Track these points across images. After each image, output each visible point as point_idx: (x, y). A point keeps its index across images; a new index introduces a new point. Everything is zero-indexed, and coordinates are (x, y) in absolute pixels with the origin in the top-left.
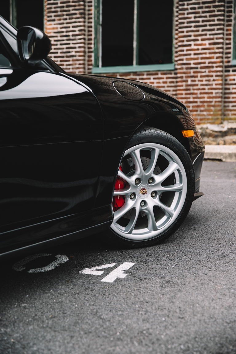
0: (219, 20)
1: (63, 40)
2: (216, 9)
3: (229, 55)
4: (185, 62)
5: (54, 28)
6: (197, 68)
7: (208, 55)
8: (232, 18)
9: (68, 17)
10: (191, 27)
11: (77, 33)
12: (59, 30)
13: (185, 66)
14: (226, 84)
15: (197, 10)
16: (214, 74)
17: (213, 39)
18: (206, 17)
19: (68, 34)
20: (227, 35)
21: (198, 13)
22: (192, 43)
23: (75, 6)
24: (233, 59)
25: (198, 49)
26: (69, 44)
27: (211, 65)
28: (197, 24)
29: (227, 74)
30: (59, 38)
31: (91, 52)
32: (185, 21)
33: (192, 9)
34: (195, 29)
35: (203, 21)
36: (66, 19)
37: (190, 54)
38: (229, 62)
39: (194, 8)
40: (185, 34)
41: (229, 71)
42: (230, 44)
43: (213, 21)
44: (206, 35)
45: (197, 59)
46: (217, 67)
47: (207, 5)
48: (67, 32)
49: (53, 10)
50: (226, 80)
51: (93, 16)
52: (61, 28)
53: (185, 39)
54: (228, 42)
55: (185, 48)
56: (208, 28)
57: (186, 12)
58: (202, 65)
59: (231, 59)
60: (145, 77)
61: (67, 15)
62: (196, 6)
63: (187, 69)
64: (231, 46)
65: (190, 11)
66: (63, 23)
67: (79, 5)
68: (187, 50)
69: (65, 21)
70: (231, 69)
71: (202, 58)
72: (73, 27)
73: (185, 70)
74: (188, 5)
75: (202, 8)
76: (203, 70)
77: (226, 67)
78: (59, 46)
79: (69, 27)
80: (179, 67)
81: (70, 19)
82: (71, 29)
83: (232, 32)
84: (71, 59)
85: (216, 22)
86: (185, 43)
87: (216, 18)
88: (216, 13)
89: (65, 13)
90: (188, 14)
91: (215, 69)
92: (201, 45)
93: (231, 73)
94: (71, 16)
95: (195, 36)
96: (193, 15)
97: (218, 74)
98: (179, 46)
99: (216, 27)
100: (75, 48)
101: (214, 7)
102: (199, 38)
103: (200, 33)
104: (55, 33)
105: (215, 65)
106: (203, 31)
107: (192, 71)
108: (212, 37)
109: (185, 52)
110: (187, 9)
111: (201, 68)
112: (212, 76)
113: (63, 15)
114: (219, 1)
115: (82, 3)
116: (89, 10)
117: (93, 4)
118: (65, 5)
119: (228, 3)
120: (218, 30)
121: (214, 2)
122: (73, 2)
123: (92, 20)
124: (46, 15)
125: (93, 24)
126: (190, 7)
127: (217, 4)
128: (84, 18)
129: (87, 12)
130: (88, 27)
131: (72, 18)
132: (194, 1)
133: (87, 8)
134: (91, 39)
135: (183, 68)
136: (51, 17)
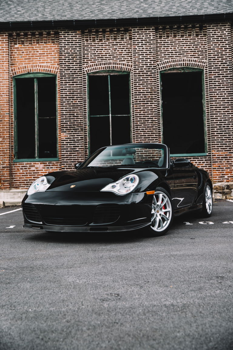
0: (156, 135)
1: (71, 142)
2: (154, 130)
5: (65, 136)
8: (161, 135)
9: (74, 131)
10: (142, 138)
11: (80, 139)
12: (69, 137)
15: (144, 130)
18: (149, 133)
21: (145, 131)
23: (78, 125)
26: (75, 144)
28: (145, 137)
30: (69, 141)
31: (87, 149)
32: (139, 135)
34: (144, 139)
35: (148, 136)
36: (73, 132)
39: (143, 129)
43: (153, 136)
45: (146, 153)
47: (149, 128)
48: (73, 138)
49: (65, 126)
51: (87, 130)
52: (69, 136)
56: (151, 139)
57: (139, 131)
58: (149, 157)
60: (118, 162)
61: (73, 129)
62: (144, 128)
63: (141, 158)
65: (141, 130)
66: (71, 134)
67: (80, 125)
69: (72, 133)
71: (149, 153)
72: (77, 136)
74: (140, 127)
75: (147, 129)
78: (69, 146)
79: (75, 136)
80: (137, 157)
81: (75, 131)
82: (76, 137)
83: (161, 141)
84: (76, 152)
85: (155, 136)
87: (154, 135)
88: (154, 132)
89: (72, 128)
90: (140, 132)
96: (143, 133)
99: (154, 139)
100: (79, 146)
101: (153, 129)
104: (66, 138)
106: (148, 140)
110: (140, 129)
113: (71, 129)
114: (155, 127)
115: (82, 124)
116: (85, 127)
117: (87, 124)
118: (72, 124)
119: (159, 127)
120: (156, 140)
121: (153, 127)
122: (77, 123)
123: (87, 132)
124: (59, 129)
125: (87, 135)
126: (141, 128)
127: (154, 128)
128: (83, 131)
129: (84, 128)
130: (85, 136)
131: (77, 131)
132: (143, 126)
133: (84, 126)
134: (87, 142)
135: (139, 158)
136: (64, 130)
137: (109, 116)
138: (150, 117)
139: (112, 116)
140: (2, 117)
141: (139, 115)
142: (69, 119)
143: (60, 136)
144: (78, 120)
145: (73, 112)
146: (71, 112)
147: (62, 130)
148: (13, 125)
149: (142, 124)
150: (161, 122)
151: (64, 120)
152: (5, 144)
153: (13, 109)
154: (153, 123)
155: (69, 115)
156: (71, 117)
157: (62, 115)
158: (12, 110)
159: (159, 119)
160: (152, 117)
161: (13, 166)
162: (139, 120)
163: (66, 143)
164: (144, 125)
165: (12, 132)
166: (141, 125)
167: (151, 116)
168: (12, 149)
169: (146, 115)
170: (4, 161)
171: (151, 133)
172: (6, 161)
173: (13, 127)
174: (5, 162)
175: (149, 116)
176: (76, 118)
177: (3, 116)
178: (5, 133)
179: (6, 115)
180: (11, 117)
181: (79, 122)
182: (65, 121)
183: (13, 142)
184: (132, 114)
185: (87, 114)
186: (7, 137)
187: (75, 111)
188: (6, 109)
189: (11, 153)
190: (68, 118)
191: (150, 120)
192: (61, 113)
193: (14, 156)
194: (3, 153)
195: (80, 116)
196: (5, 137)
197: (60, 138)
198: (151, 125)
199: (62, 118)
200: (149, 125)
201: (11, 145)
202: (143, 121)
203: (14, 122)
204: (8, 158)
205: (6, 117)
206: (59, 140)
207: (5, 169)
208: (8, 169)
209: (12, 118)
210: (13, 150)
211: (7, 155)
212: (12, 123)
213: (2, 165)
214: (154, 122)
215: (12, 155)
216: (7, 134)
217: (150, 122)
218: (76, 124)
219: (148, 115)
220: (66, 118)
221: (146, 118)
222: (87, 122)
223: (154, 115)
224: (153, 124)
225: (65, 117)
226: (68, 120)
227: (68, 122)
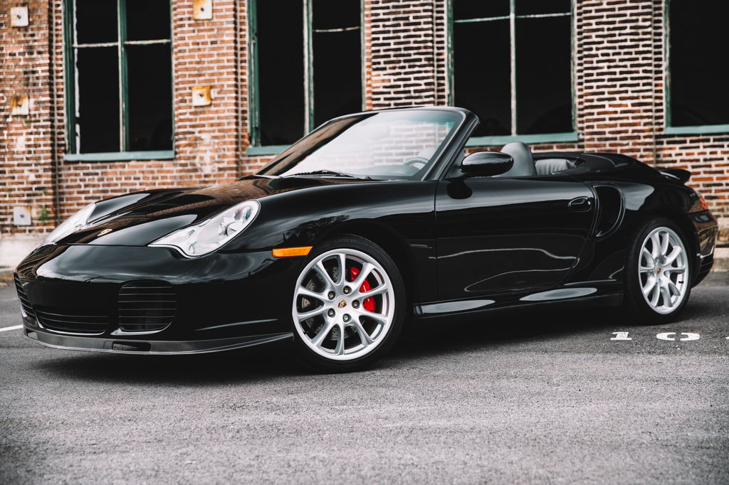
0: (645, 71)
1: (400, 98)
2: (640, 56)
3: (661, 121)
4: (596, 130)
5: (383, 81)
6: (615, 139)
7: (631, 121)
8: (663, 68)
9: (407, 65)
10: (603, 80)
11: (423, 87)
12: (393, 83)
13: (596, 137)
14: (658, 162)
15: (611, 57)
16: (642, 147)
17: (637, 98)
18: (625, 66)
19: (407, 89)
20: (656, 91)
21: (614, 61)
22: (606, 103)
23: (418, 48)
24: (667, 126)
25: (616, 112)
27: (636, 134)
28: (613, 77)
29: (658, 146)
30: (393, 95)
32: (595, 72)
33: (603, 55)
34: (610, 83)
35: (621, 73)
36: (404, 67)
37: (604, 119)
38: (661, 130)
39: (608, 55)
40: (595, 90)
41: (662, 143)
42: (661, 104)
43: (637, 72)
44: (626, 92)
45: (615, 125)
46: (645, 137)
47: (626, 50)
48: (405, 86)
49: (382, 53)
50: (658, 156)
51: (445, 63)
52: (395, 80)
53: (595, 97)
54: (658, 101)
55: (595, 111)
56: (629, 82)
57: (595, 59)
58: (623, 135)
59: (663, 126)
61: (405, 61)
62: (611, 51)
63: (599, 140)
64: (664, 107)
65: (601, 58)
66: (400, 74)
67: (426, 47)
68: (599, 114)
69: (403, 71)
70: (665, 140)
71: (622, 125)
72: (416, 78)
73: (596, 142)
74: (597, 49)
75: (619, 54)
76: (625, 142)
77: (657, 137)
79: (409, 79)
80: (587, 137)
81: (410, 67)
82: (413, 82)
83: (663, 88)
85: (642, 74)
86: (596, 103)
87: (641, 69)
88: (641, 62)
89: (402, 59)
90: (598, 62)
91: (642, 140)
92: (620, 106)
93: (665, 146)
94: (412, 64)
95: (609, 93)
96: (606, 64)
97: (648, 147)
98: (587, 107)
99: (641, 82)
101: (637, 53)
102: (617, 96)
103: (618, 89)
104: (385, 87)
105: (642, 134)
106: (621, 86)
107: (608, 143)
108: (635, 95)
109: (596, 116)
110: (597, 56)
111: (622, 138)
112: (638, 150)
113: (400, 62)
114: (644, 46)
115: (430, 44)
116: (439, 54)
117: (445, 45)
118: (402, 46)
119: (656, 47)
120: (644, 85)
121: (637, 46)
122: (415, 42)
123: (445, 69)
124: (369, 60)
125: (445, 75)
126: (600, 52)
127: (641, 49)
128: (433, 65)
129: (436, 57)
130: (439, 78)
131: (414, 66)
132: (606, 44)
133: (436, 51)
134: (443, 97)
135: (593, 139)
136: (379, 63)
137: (509, 20)
138: (628, 18)
139: (517, 20)
140: (215, 32)
141: (597, 11)
142: (395, 32)
143: (369, 82)
144: (418, 33)
145: (405, 12)
146: (399, 13)
147: (374, 63)
148: (246, 52)
149: (605, 40)
150: (662, 31)
151: (381, 36)
152: (226, 104)
153: (246, 8)
154: (638, 34)
155: (394, 19)
156: (399, 25)
157: (373, 21)
158: (242, 11)
159: (660, 21)
160: (634, 18)
161: (246, 165)
162: (594, 27)
163: (385, 99)
164: (608, 42)
165: (242, 74)
166: (602, 42)
167: (631, 15)
168: (244, 119)
169: (617, 12)
170: (222, 152)
171: (632, 66)
172: (227, 153)
173: (246, 58)
174: (224, 156)
175: (625, 15)
176: (412, 27)
177: (218, 30)
178: (225, 76)
179: (225, 26)
180: (241, 30)
181: (423, 38)
182: (384, 39)
183: (245, 99)
184: (576, 11)
185: (445, 15)
186: (229, 86)
187: (412, 8)
188: (227, 10)
189: (242, 131)
190: (391, 29)
191: (628, 25)
192: (373, 15)
193: (250, 139)
194: (220, 131)
195: (425, 23)
196: (226, 88)
197: (370, 86)
198: (632, 40)
199: (374, 30)
200: (626, 40)
201: (240, 109)
202: (609, 29)
203: (249, 45)
204: (231, 143)
205: (228, 32)
206: (368, 92)
207: (227, 172)
208: (232, 175)
209: (243, 33)
210: (247, 122)
211: (229, 136)
212: (242, 49)
213: (218, 162)
214: (640, 31)
215: (243, 137)
216: (229, 79)
217: (628, 31)
218: (412, 45)
219: (622, 12)
220: (387, 29)
221: (617, 19)
222: (444, 39)
223: (640, 10)
224: (636, 37)
225: (384, 26)
226: (391, 35)
227: (392, 42)
